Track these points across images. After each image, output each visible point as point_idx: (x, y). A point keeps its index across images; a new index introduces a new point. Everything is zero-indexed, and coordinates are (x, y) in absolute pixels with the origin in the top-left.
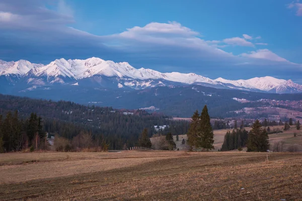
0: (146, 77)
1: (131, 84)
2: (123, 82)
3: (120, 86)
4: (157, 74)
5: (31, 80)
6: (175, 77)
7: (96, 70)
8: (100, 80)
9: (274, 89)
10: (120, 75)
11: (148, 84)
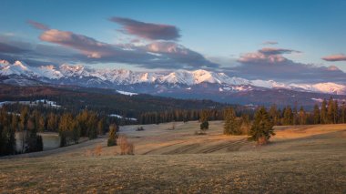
0: (238, 83)
1: (228, 89)
2: (222, 87)
3: (221, 90)
4: (246, 82)
5: (157, 86)
6: (259, 83)
7: (202, 79)
8: (206, 86)
9: (336, 92)
10: (220, 82)
11: (240, 89)
